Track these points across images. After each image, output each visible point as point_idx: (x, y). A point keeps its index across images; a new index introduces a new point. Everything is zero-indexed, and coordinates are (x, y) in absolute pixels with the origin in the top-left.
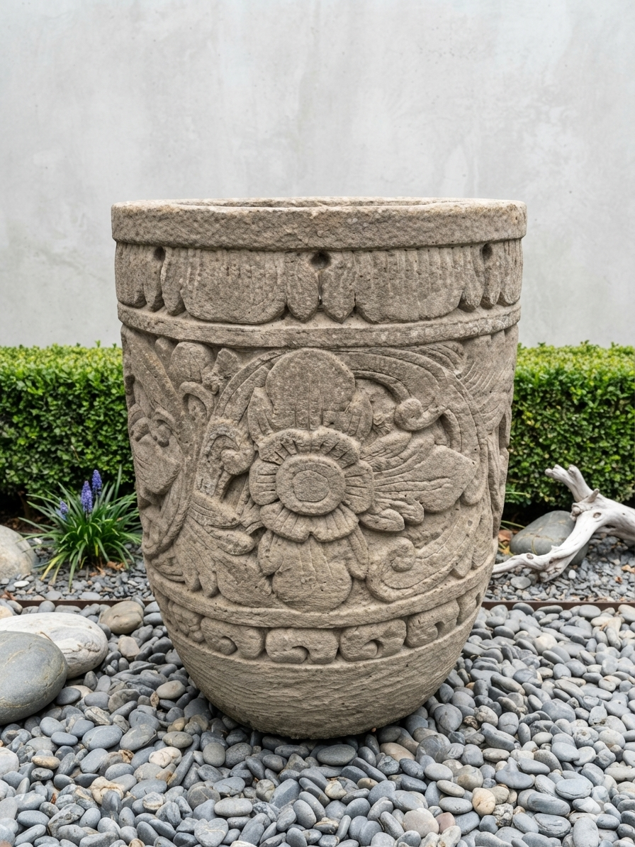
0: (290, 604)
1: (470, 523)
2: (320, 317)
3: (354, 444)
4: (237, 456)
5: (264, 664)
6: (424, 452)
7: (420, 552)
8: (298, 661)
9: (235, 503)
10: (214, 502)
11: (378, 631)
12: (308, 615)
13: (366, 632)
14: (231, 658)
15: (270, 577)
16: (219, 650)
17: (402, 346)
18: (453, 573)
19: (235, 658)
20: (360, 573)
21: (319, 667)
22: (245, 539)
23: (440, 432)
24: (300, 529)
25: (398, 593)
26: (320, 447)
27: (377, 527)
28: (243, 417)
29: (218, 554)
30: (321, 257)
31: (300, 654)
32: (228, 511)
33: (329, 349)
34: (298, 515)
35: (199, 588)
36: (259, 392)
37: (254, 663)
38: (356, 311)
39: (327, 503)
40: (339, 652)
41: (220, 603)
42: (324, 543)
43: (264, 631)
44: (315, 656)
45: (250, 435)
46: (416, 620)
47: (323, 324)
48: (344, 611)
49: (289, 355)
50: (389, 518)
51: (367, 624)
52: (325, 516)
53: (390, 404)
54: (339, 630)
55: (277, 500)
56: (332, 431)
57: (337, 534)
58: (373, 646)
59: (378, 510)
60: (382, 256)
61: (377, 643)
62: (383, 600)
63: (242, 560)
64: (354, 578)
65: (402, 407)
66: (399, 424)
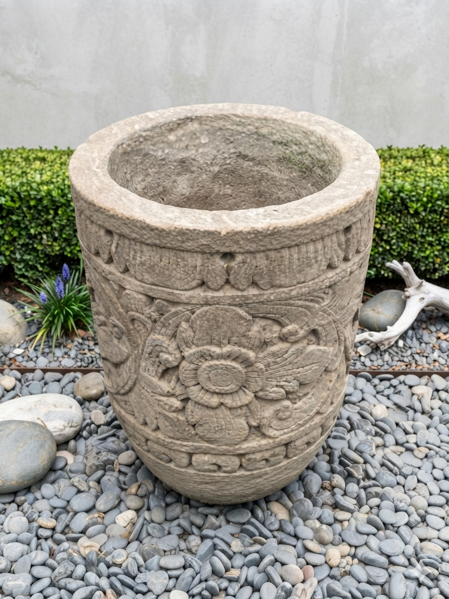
0: (209, 441)
1: (331, 381)
2: (227, 287)
3: (251, 354)
4: (170, 358)
5: (191, 471)
6: (300, 352)
7: (296, 406)
8: (214, 471)
9: (169, 382)
10: (155, 380)
11: (267, 455)
12: (219, 448)
13: (258, 456)
14: (168, 465)
15: (194, 426)
16: (161, 459)
17: (287, 299)
18: (318, 413)
19: (172, 465)
20: (254, 424)
21: (227, 475)
22: (177, 404)
23: (313, 338)
24: (215, 401)
25: (282, 432)
26: (228, 356)
27: (267, 398)
28: (174, 336)
29: (159, 409)
30: (228, 256)
31: (215, 468)
32: (165, 386)
33: (235, 305)
34: (214, 393)
35: (145, 424)
36: (184, 325)
37: (183, 470)
38: (254, 284)
39: (232, 387)
40: (241, 466)
41: (160, 435)
42: (230, 409)
43: (190, 455)
44: (224, 469)
45: (179, 348)
46: (292, 444)
47: (229, 292)
48: (245, 445)
49: (206, 308)
50: (273, 391)
51: (261, 451)
52: (231, 393)
53: (276, 328)
54: (241, 456)
55: (199, 384)
56: (236, 348)
57: (239, 404)
58: (264, 462)
59: (268, 389)
60: (272, 254)
61: (267, 460)
62: (270, 437)
63: (175, 415)
64: (250, 427)
65: (285, 330)
66: (283, 338)
